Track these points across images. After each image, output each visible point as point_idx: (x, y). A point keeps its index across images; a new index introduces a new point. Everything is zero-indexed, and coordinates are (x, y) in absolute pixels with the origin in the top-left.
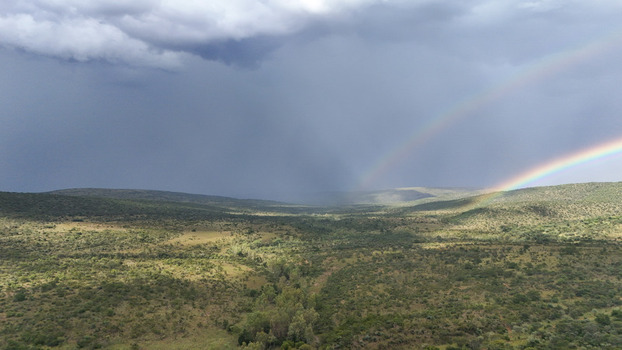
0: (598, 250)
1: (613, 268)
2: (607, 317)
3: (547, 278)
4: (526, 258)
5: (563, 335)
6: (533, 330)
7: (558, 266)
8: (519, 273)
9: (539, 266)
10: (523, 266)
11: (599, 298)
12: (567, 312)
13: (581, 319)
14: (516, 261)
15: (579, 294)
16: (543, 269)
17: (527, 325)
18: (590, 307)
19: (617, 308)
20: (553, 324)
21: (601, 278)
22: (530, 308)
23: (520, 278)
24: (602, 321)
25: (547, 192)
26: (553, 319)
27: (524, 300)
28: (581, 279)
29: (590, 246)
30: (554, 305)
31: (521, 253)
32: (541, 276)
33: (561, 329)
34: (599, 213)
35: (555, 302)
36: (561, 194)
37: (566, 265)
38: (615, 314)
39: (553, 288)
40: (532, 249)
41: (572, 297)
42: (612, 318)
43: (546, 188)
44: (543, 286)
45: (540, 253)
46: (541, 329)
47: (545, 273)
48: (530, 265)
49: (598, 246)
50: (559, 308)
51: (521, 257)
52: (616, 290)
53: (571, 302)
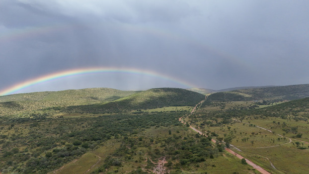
0: (48, 123)
1: (54, 130)
2: (51, 153)
3: (22, 140)
4: (12, 132)
5: (30, 167)
6: (14, 169)
7: (29, 133)
8: (7, 140)
9: (19, 135)
10: (10, 136)
11: (47, 145)
12: (32, 155)
13: (39, 157)
14: (6, 134)
15: (38, 146)
16: (21, 136)
17: (11, 167)
18: (43, 150)
19: (55, 148)
20: (25, 163)
21: (48, 136)
22: (13, 158)
23: (8, 143)
24: (48, 156)
25: (25, 96)
26: (25, 160)
27: (10, 154)
28: (40, 138)
29: (45, 121)
30: (26, 153)
31: (9, 129)
32: (19, 140)
33: (29, 165)
34: (49, 106)
35: (26, 152)
36: (32, 97)
37: (33, 132)
38: (54, 151)
39: (26, 144)
40: (16, 126)
41: (35, 147)
42: (52, 153)
43: (24, 94)
44: (19, 145)
45: (20, 128)
46: (18, 168)
47: (22, 138)
48: (14, 135)
49: (48, 121)
50: (28, 154)
51: (9, 131)
52: (55, 140)
53: (35, 150)
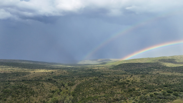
0: (150, 76)
1: (154, 81)
2: (153, 95)
3: (137, 84)
4: (132, 79)
5: (141, 100)
6: (133, 99)
7: (140, 81)
8: (130, 83)
9: (135, 81)
10: (131, 81)
11: (150, 89)
12: (142, 93)
13: (146, 95)
14: (129, 80)
15: (145, 89)
16: (136, 82)
17: (132, 98)
18: (148, 92)
19: (155, 92)
20: (139, 97)
21: (151, 84)
22: (133, 93)
23: (130, 84)
24: (151, 96)
25: (137, 60)
26: (139, 95)
27: (131, 90)
28: (146, 84)
29: (148, 75)
30: (139, 92)
31: (130, 77)
32: (136, 84)
33: (141, 99)
34: (150, 66)
35: (139, 91)
36: (141, 61)
37: (142, 80)
38: (154, 94)
39: (139, 87)
40: (133, 76)
41: (143, 89)
42: (154, 95)
43: (137, 59)
44: (136, 87)
45: (135, 77)
46: (136, 99)
47: (137, 83)
48: (133, 81)
49: (150, 75)
50: (140, 92)
51: (130, 78)
52: (155, 87)
53: (143, 91)
